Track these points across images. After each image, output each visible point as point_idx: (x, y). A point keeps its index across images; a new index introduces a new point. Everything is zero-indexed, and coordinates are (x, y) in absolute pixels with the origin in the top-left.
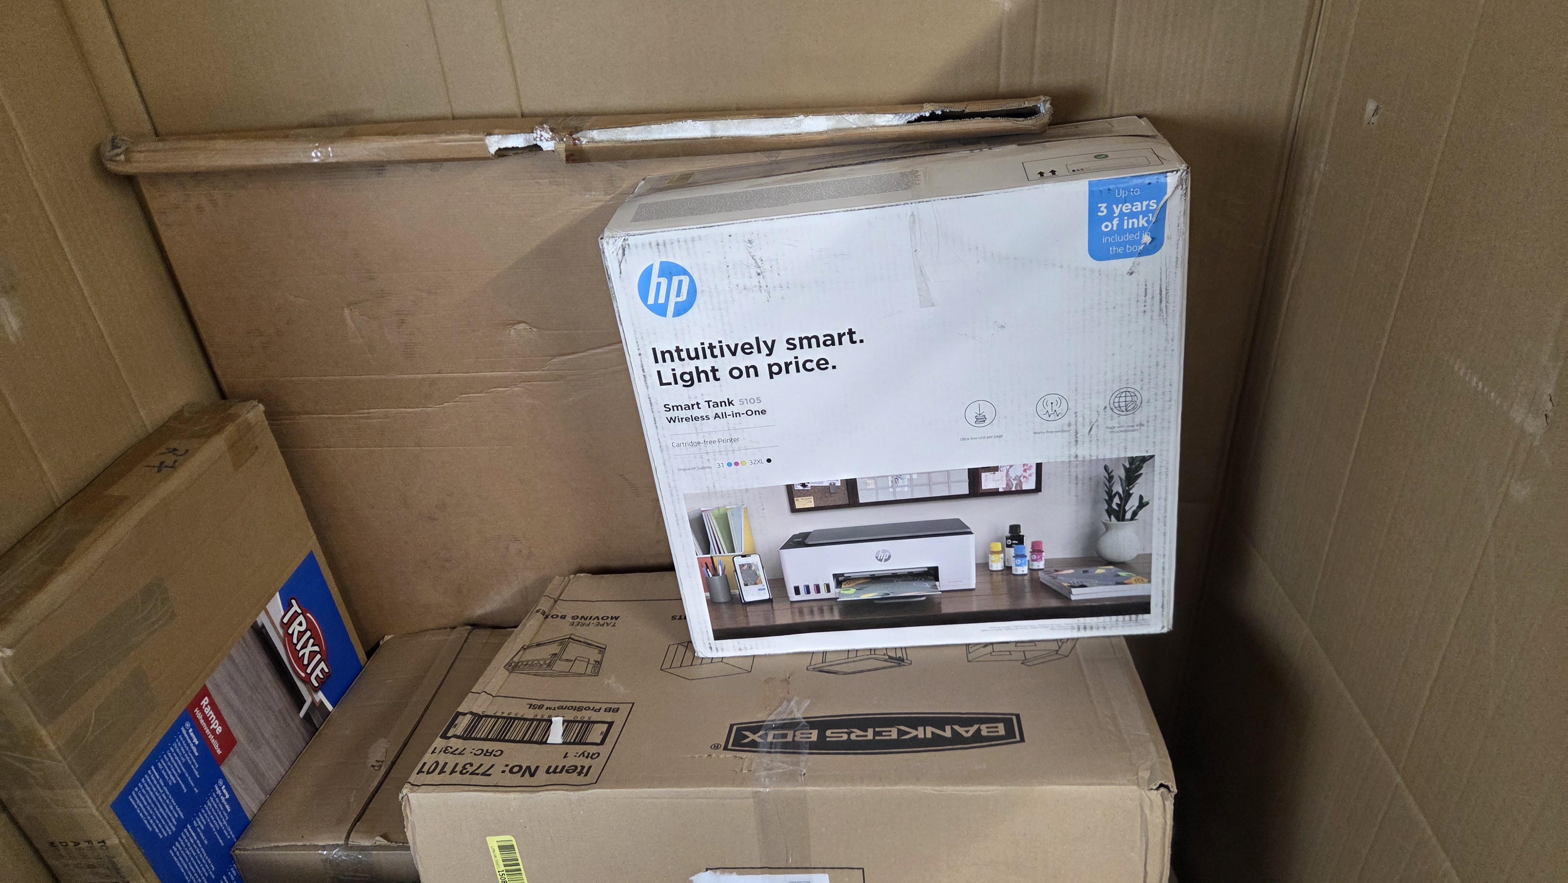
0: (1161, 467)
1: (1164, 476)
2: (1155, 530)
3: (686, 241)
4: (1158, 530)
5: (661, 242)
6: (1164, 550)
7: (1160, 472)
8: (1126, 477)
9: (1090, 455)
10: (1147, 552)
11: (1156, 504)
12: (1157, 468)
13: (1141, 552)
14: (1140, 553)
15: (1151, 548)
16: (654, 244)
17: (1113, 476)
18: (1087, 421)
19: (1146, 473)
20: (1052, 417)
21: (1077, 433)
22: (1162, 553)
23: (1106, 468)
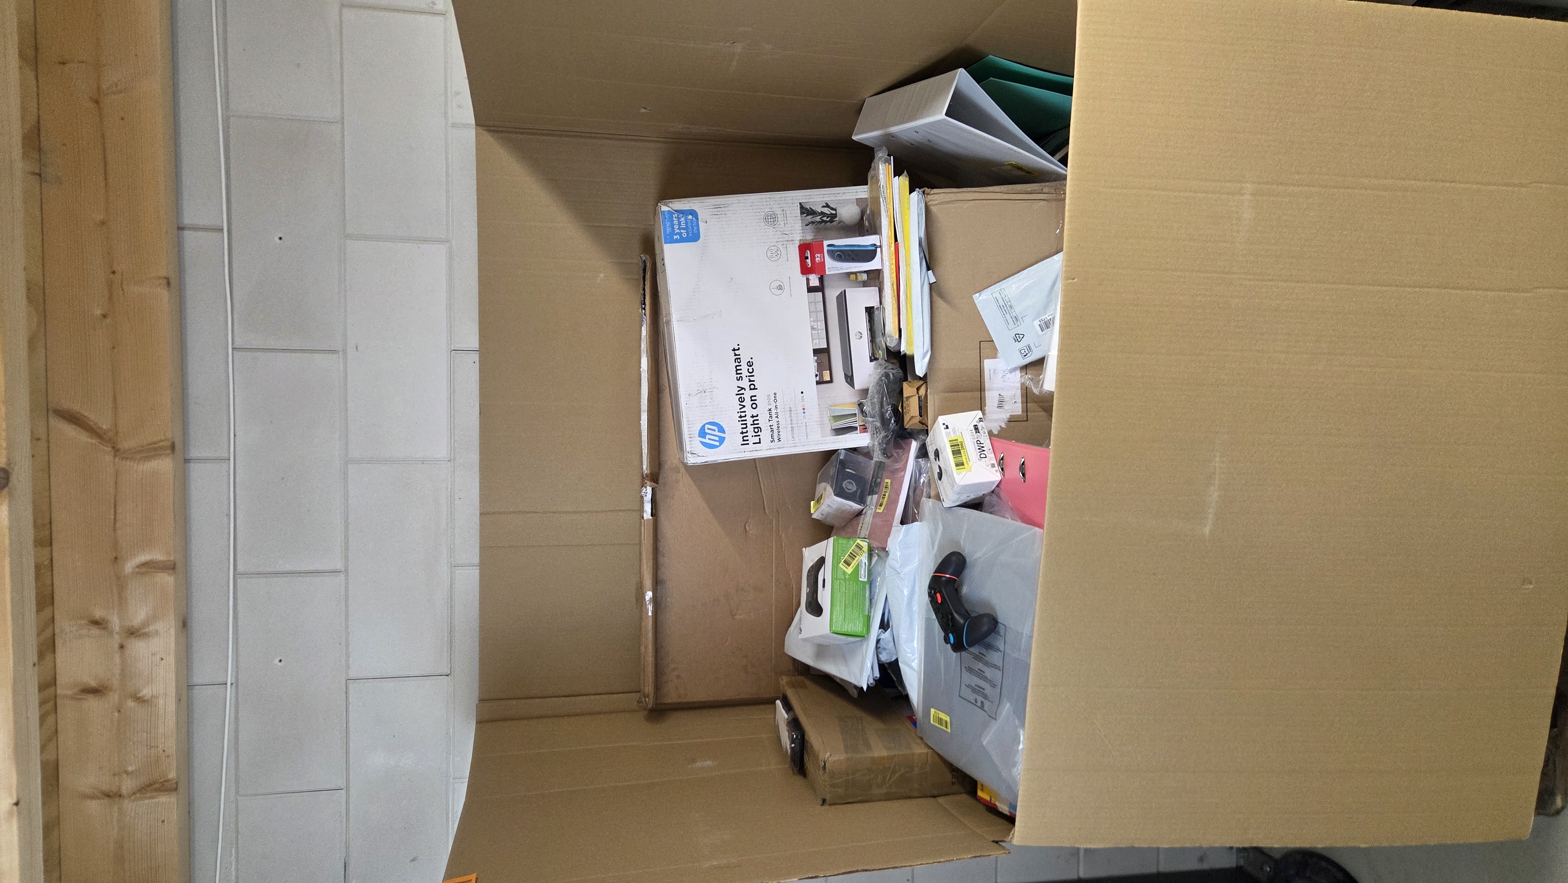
0: (806, 199)
1: (811, 197)
2: (840, 198)
3: (689, 424)
4: (839, 196)
5: (689, 436)
7: (808, 199)
8: (811, 215)
11: (827, 199)
12: (807, 201)
16: (690, 439)
17: (810, 221)
18: (781, 236)
19: (808, 205)
20: (779, 253)
21: (787, 241)
23: (805, 225)
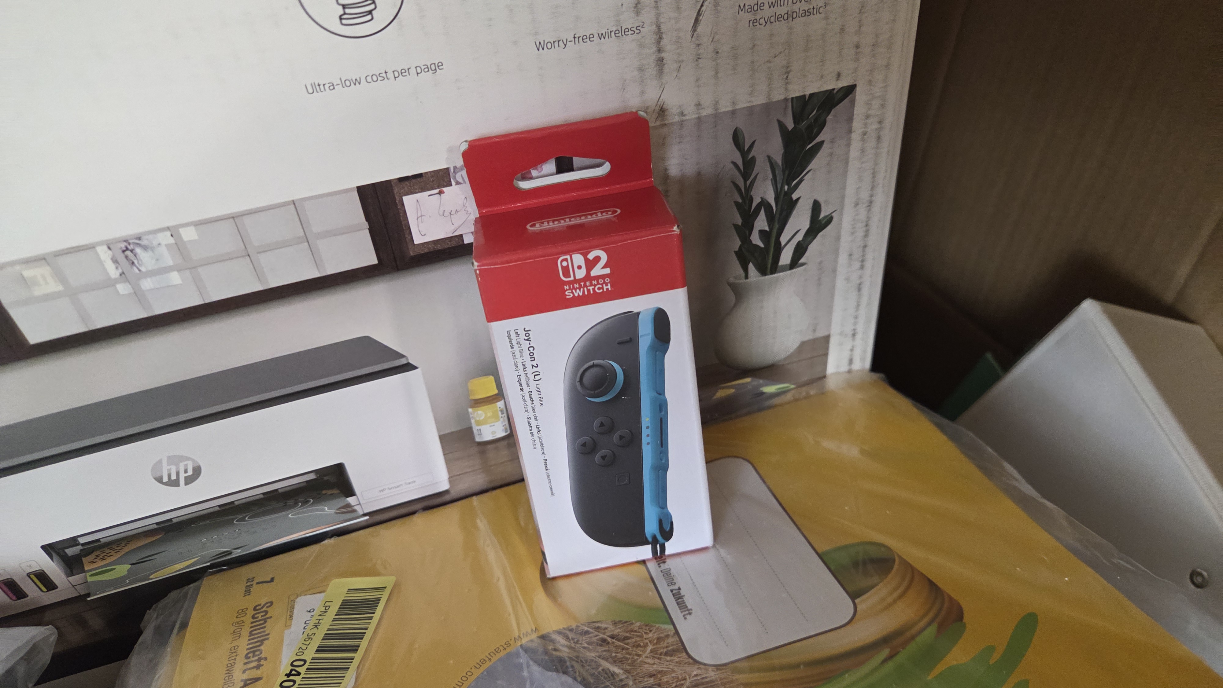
0: (868, 117)
1: (871, 143)
2: (840, 283)
4: (848, 280)
6: (855, 324)
7: (865, 134)
8: (786, 157)
9: (698, 105)
10: (820, 334)
11: (847, 218)
12: (857, 124)
13: (809, 337)
14: (806, 338)
15: (829, 325)
17: (754, 159)
19: (832, 141)
21: (660, 35)
22: (849, 329)
23: (737, 138)
